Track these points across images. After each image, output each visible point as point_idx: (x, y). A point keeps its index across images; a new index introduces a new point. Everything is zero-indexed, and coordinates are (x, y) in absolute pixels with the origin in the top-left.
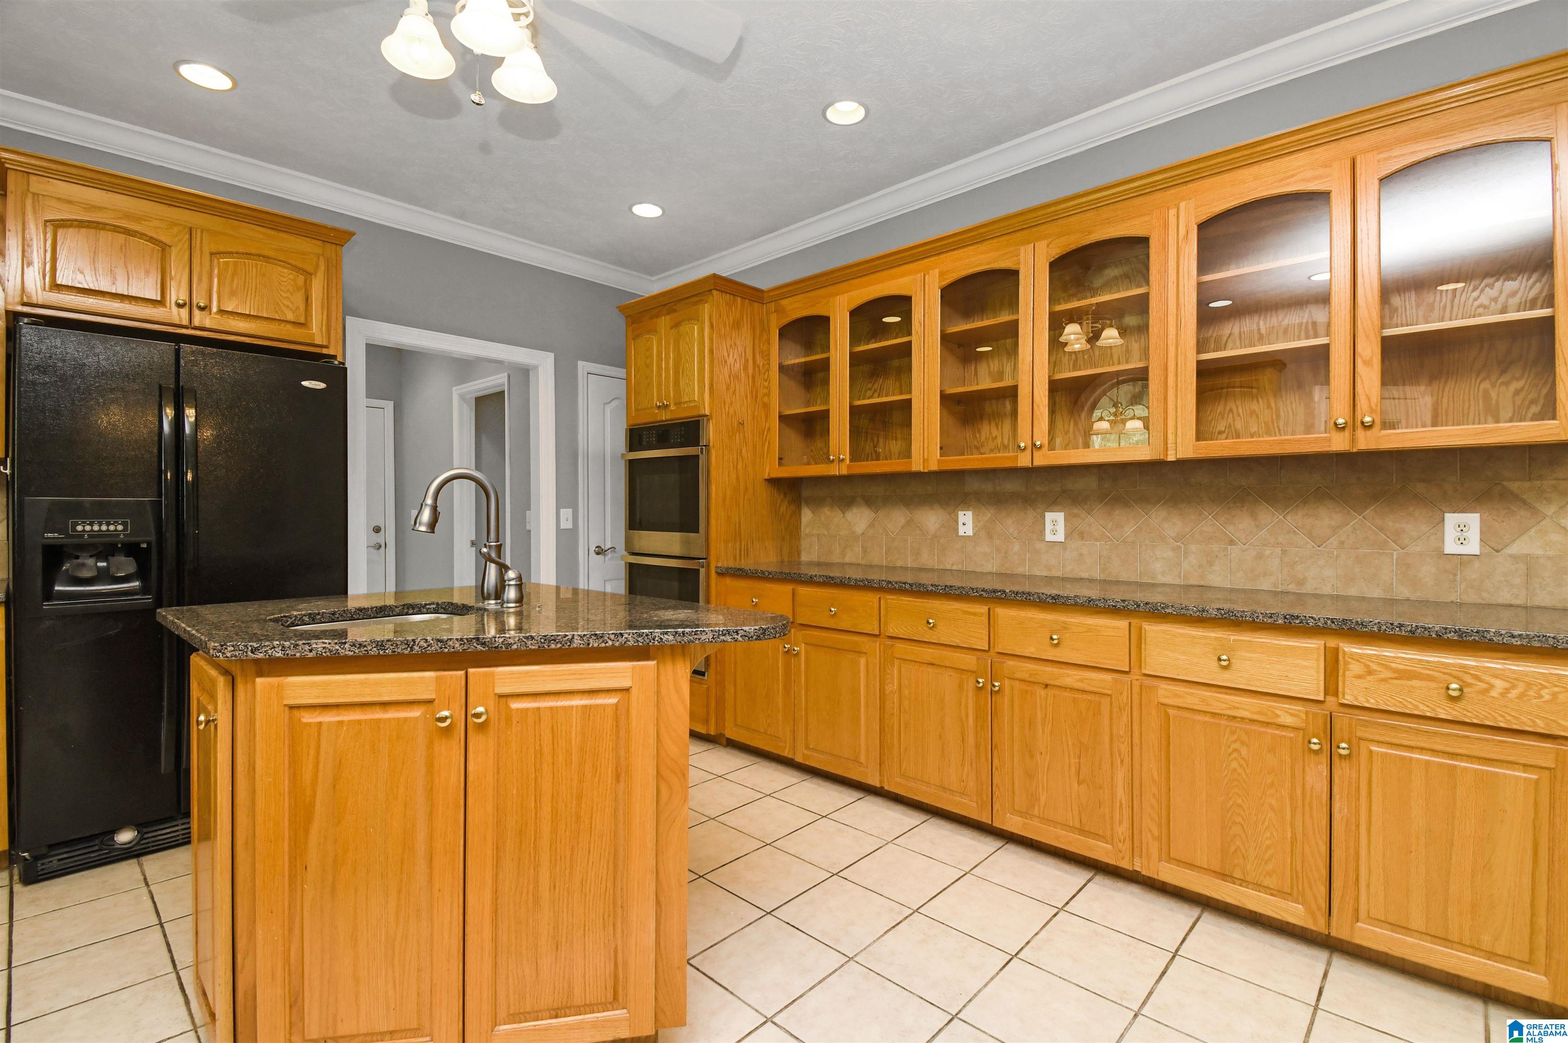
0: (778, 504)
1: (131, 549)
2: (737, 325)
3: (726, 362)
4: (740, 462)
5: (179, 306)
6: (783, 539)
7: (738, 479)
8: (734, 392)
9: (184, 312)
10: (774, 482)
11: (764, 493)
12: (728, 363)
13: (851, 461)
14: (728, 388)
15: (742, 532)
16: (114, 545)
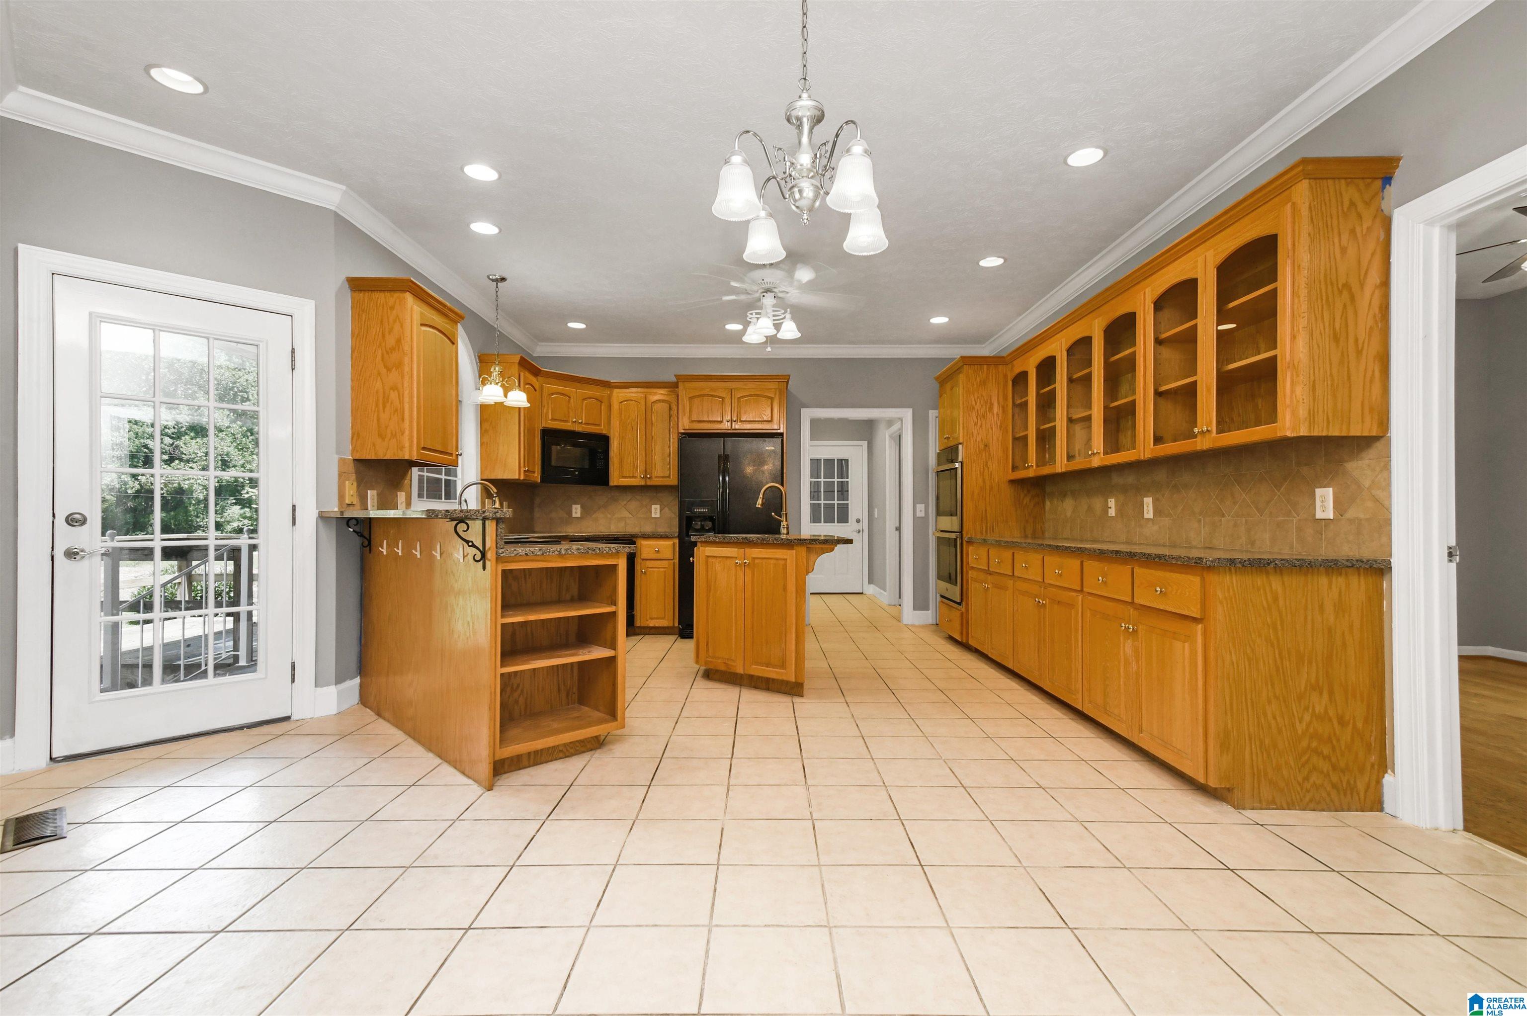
0: (1022, 498)
1: (711, 519)
2: (983, 383)
3: (974, 408)
4: (986, 471)
5: (728, 422)
6: (1027, 521)
7: (984, 481)
8: (981, 426)
9: (729, 424)
10: (1012, 482)
11: (1008, 492)
12: (976, 409)
13: (1037, 466)
14: (975, 425)
15: (988, 515)
16: (705, 517)
